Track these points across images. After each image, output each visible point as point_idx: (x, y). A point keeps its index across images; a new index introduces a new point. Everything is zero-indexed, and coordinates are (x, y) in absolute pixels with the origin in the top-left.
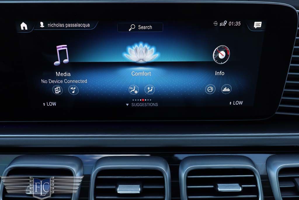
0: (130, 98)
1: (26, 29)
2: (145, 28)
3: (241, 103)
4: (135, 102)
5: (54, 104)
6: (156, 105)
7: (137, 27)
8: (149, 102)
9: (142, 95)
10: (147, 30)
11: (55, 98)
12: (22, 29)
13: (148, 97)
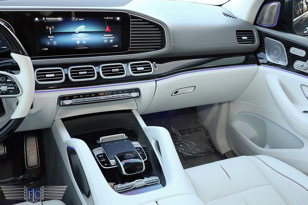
0: (77, 46)
1: (38, 20)
2: (81, 19)
3: (117, 46)
4: (79, 47)
5: (47, 49)
6: (87, 48)
7: (78, 19)
8: (84, 47)
9: (81, 45)
10: (82, 20)
11: (47, 47)
12: (36, 20)
13: (84, 45)
